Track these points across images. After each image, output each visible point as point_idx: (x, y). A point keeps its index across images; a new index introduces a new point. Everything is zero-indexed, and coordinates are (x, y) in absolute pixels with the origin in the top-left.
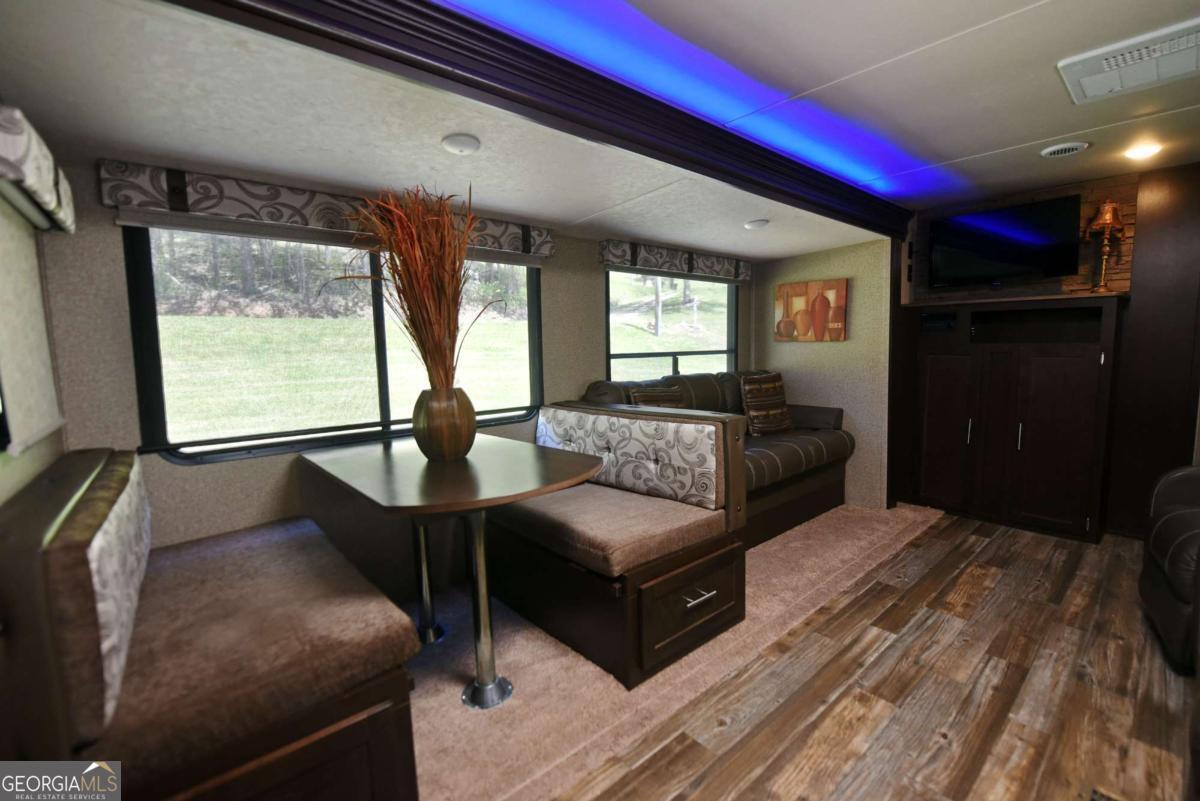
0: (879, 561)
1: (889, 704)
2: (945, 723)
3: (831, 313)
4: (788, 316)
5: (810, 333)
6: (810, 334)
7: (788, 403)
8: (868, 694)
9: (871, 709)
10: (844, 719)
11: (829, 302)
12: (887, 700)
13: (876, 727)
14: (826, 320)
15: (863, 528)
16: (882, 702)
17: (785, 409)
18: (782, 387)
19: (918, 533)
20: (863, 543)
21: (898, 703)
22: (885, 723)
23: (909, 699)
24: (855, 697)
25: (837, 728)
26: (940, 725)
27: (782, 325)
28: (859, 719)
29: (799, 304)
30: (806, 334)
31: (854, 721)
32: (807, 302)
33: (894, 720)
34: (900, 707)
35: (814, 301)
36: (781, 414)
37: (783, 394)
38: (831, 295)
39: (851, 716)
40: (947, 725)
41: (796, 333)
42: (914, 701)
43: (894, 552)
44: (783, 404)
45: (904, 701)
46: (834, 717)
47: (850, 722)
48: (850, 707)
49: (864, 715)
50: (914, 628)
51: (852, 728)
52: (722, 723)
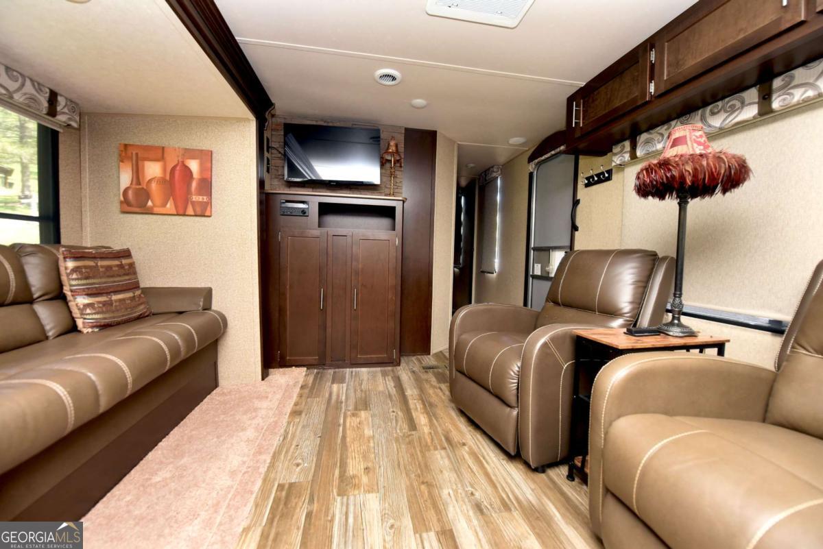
0: (272, 451)
3: (194, 185)
4: (139, 183)
5: (170, 206)
6: (168, 206)
7: (142, 285)
11: (191, 173)
14: (188, 192)
15: (245, 413)
17: (138, 292)
18: (132, 265)
19: (295, 398)
20: (250, 433)
27: (130, 193)
29: (153, 170)
30: (164, 205)
32: (164, 170)
35: (173, 169)
36: (133, 298)
37: (135, 273)
38: (194, 165)
41: (150, 203)
43: (282, 431)
44: (136, 286)
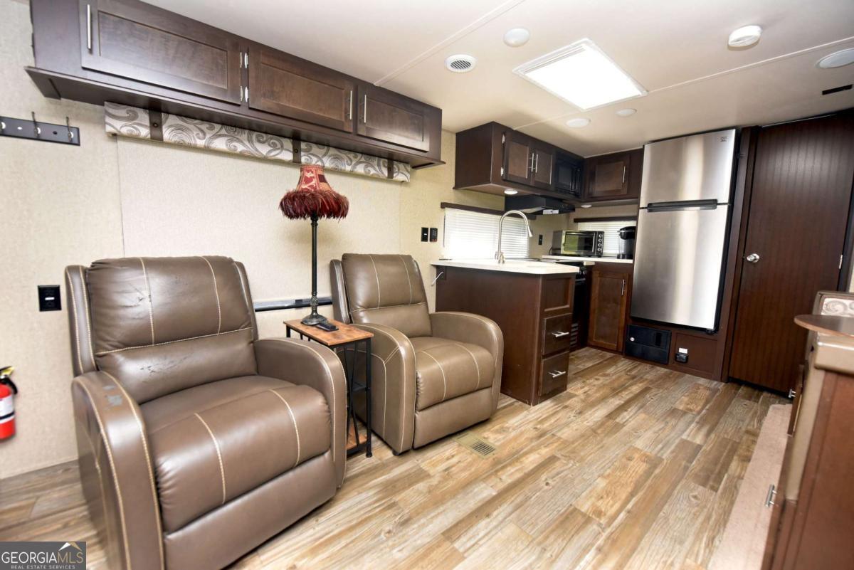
1: (578, 508)
2: (543, 492)
8: (594, 517)
9: (593, 505)
10: (612, 498)
12: (579, 511)
13: (590, 492)
16: (584, 510)
21: (572, 508)
22: (584, 494)
23: (562, 511)
24: (605, 515)
25: (617, 492)
26: (547, 491)
28: (602, 498)
31: (605, 496)
33: (577, 496)
34: (571, 505)
39: (608, 500)
40: (543, 490)
42: (560, 509)
45: (567, 509)
46: (620, 499)
47: (608, 495)
48: (609, 507)
49: (599, 500)
50: (671, 442)
51: (606, 491)
52: (695, 497)
